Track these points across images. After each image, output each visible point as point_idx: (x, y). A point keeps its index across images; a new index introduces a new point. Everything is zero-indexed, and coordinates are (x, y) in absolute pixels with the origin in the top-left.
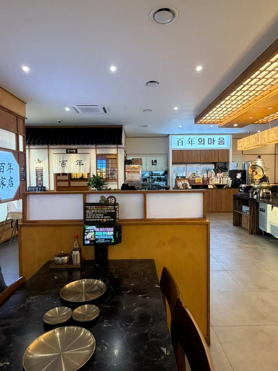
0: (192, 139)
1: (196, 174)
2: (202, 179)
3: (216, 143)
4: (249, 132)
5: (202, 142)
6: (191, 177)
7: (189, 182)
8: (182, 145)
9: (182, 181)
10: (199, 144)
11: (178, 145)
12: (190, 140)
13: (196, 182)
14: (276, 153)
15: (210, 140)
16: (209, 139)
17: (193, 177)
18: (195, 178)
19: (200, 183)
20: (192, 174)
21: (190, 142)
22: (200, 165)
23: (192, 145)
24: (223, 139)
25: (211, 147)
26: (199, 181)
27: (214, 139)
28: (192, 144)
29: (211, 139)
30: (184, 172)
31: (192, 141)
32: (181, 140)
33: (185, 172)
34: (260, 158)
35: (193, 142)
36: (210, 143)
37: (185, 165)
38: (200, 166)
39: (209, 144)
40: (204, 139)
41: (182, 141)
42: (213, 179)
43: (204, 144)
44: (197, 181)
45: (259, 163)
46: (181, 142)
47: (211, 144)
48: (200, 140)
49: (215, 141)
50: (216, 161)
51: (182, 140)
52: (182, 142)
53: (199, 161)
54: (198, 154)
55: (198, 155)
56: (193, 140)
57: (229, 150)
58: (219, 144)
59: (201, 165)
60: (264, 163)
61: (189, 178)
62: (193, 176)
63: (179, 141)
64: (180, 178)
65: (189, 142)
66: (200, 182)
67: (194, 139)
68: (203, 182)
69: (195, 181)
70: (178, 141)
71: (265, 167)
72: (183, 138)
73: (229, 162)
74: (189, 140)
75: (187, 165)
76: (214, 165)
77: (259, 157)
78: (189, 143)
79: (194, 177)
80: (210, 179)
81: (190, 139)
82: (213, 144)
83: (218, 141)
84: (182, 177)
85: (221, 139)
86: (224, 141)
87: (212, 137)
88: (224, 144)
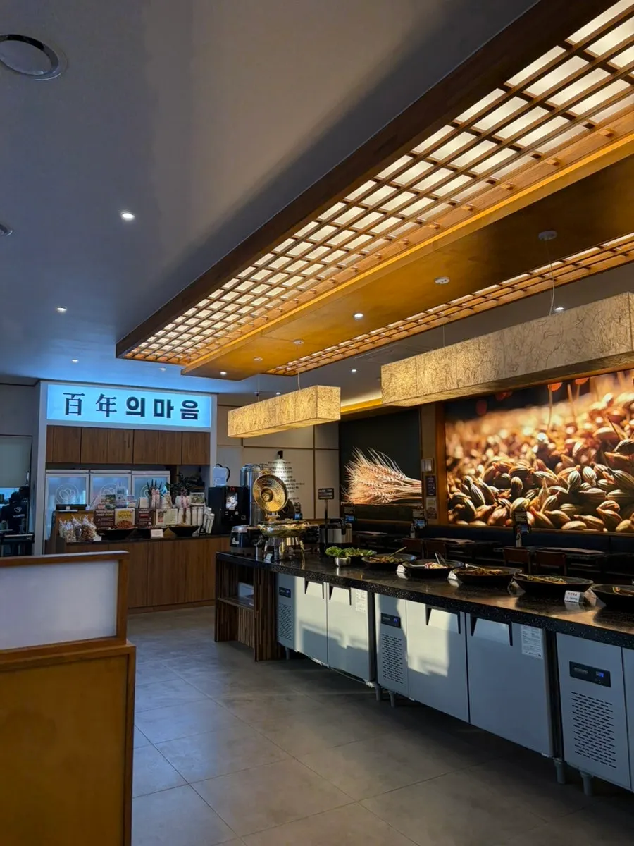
0: (108, 399)
1: (117, 499)
2: (134, 513)
3: (176, 413)
4: (256, 393)
5: (139, 410)
6: (104, 507)
7: (95, 522)
8: (79, 413)
9: (74, 520)
10: (128, 413)
11: (67, 412)
12: (104, 401)
13: (117, 520)
14: (316, 447)
15: (159, 404)
16: (156, 401)
17: (108, 508)
18: (114, 509)
19: (130, 523)
20: (104, 498)
21: (104, 407)
22: (130, 471)
23: (108, 416)
24: (192, 405)
25: (163, 422)
26: (125, 519)
27: (169, 402)
28: (108, 411)
29: (162, 402)
30: (81, 492)
31: (108, 404)
32: (76, 397)
33: (84, 492)
34: (281, 457)
35: (112, 408)
36: (159, 411)
37: (87, 471)
38: (130, 475)
39: (156, 414)
40: (143, 400)
41: (80, 401)
42: (165, 512)
43: (142, 414)
44: (121, 519)
45: (280, 470)
46: (77, 403)
47: (162, 415)
48: (133, 404)
49: (172, 408)
50: (176, 462)
51: (81, 397)
52: (80, 406)
53: (128, 460)
54: (126, 439)
55: (125, 443)
56: (111, 401)
57: (209, 433)
58: (184, 417)
59: (133, 472)
60: (290, 470)
61: (97, 509)
62: (107, 503)
63: (71, 402)
64: (68, 509)
65: (101, 405)
66: (129, 520)
67: (115, 398)
68: (136, 521)
69: (113, 517)
70: (68, 400)
71: (293, 479)
72: (83, 395)
73: (209, 465)
74: (101, 401)
75: (92, 471)
76: (169, 472)
77: (281, 454)
78: (101, 409)
79: (112, 506)
80: (158, 511)
81: (102, 397)
82: (169, 416)
83: (182, 410)
84: (73, 507)
85: (187, 404)
86: (197, 411)
87: (165, 397)
88: (196, 417)
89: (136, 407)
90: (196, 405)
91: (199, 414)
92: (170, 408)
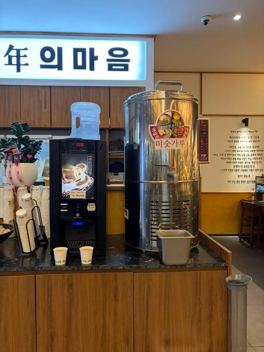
0: (18, 51)
3: (101, 64)
5: (55, 62)
10: (42, 67)
12: (13, 53)
15: (80, 54)
16: (76, 51)
21: (14, 60)
23: (18, 70)
24: (121, 53)
27: (92, 50)
28: (18, 65)
29: (83, 51)
31: (18, 57)
34: (247, 125)
35: (23, 61)
36: (80, 63)
39: (76, 67)
40: (60, 50)
43: (59, 67)
45: (245, 139)
47: (83, 67)
48: (48, 55)
49: (96, 58)
53: (45, 123)
54: (42, 98)
55: (40, 102)
56: (22, 53)
57: (144, 88)
58: (110, 68)
60: (257, 139)
65: (10, 58)
67: (26, 49)
74: (10, 54)
77: (246, 122)
78: (10, 63)
81: (11, 48)
82: (92, 68)
83: (108, 60)
85: (115, 52)
86: (128, 61)
87: (86, 44)
88: (126, 68)
89: (52, 59)
90: (126, 53)
91: (130, 64)
92: (93, 58)
